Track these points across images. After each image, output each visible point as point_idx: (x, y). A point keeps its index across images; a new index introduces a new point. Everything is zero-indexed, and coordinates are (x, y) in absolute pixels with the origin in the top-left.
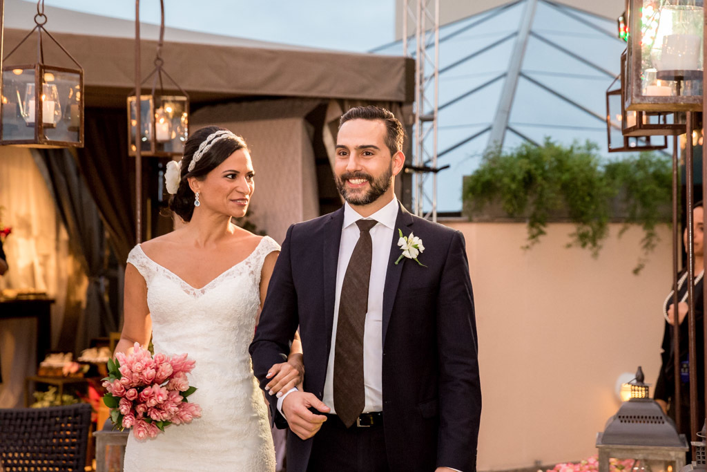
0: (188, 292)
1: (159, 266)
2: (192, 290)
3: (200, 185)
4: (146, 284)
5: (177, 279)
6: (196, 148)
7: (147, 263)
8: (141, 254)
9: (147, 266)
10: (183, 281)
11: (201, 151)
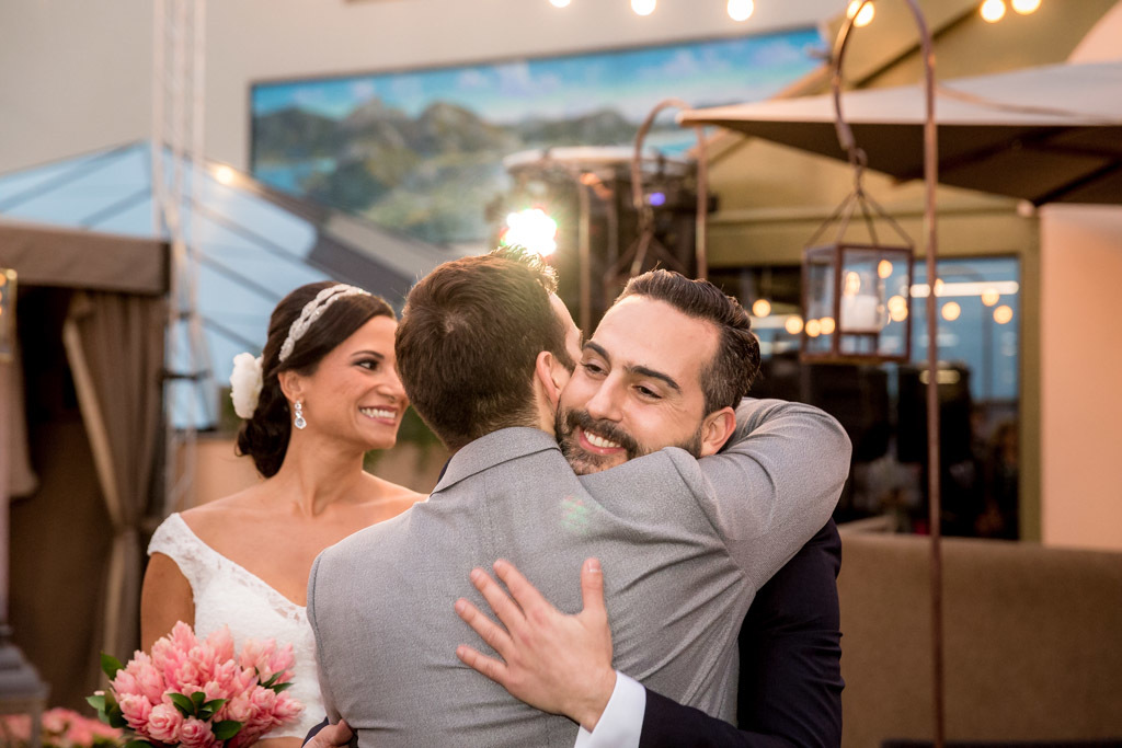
0: (284, 614)
1: (222, 558)
2: (292, 608)
3: (304, 385)
4: (192, 595)
5: (260, 586)
6: (296, 314)
7: (198, 551)
8: (185, 535)
9: (198, 557)
10: (273, 591)
11: (307, 319)
